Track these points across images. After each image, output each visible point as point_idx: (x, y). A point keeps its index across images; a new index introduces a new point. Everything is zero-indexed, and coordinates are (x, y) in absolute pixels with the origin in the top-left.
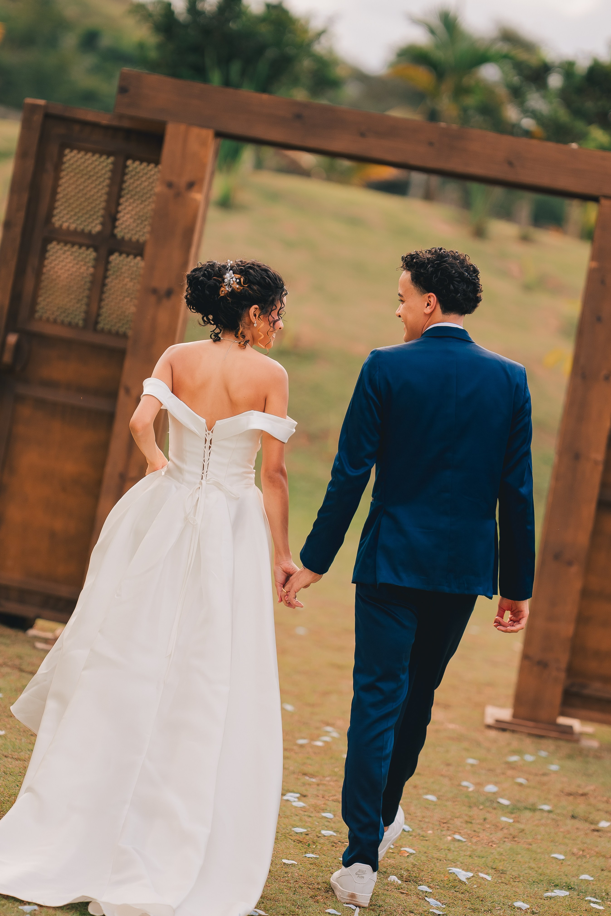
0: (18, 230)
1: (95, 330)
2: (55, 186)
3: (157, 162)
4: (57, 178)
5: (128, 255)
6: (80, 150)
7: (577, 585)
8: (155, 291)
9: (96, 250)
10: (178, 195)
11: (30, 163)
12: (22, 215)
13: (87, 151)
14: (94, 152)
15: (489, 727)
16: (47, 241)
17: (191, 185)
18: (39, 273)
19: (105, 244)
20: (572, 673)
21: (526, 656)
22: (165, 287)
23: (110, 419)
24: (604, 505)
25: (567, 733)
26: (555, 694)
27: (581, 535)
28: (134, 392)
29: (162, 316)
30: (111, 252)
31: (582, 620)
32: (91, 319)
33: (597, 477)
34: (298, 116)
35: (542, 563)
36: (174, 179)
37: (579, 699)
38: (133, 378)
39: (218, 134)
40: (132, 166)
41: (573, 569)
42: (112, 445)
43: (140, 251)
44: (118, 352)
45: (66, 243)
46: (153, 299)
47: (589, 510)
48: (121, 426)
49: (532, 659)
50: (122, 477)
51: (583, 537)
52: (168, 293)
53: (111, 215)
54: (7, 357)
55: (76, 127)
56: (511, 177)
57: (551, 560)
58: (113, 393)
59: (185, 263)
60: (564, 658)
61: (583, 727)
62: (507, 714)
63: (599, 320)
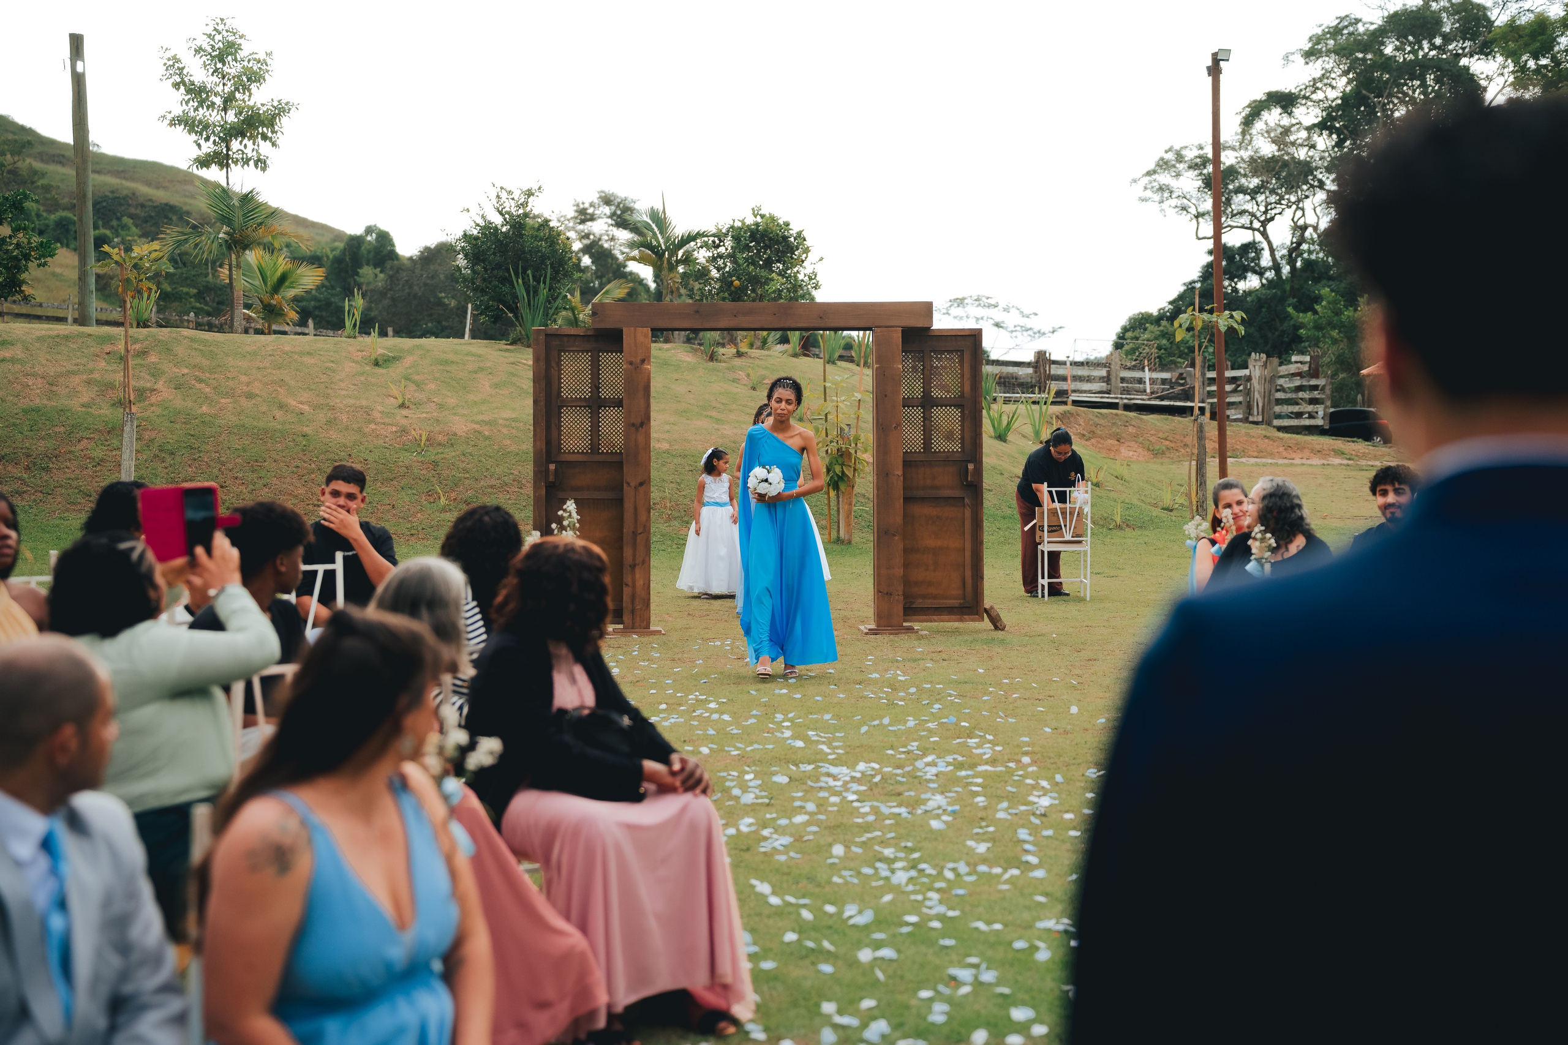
0: (543, 403)
1: (599, 453)
2: (560, 374)
3: (621, 352)
4: (560, 370)
5: (610, 408)
6: (569, 351)
7: (901, 546)
8: (633, 425)
9: (590, 407)
10: (636, 368)
11: (542, 364)
12: (543, 395)
13: (573, 351)
14: (578, 352)
15: (866, 634)
16: (562, 407)
17: (643, 361)
18: (559, 427)
19: (595, 404)
20: (906, 596)
21: (879, 591)
22: (639, 421)
23: (620, 502)
24: (907, 500)
25: (910, 629)
26: (899, 609)
27: (897, 518)
28: (633, 484)
29: (641, 438)
30: (600, 408)
31: (906, 566)
32: (594, 447)
33: (901, 485)
34: (697, 312)
35: (879, 537)
36: (633, 360)
37: (911, 610)
38: (630, 476)
39: (652, 330)
40: (603, 356)
41: (897, 538)
42: (625, 517)
43: (618, 403)
44: (616, 464)
45: (571, 407)
46: (633, 429)
47: (899, 503)
48: (628, 505)
49: (882, 592)
50: (635, 534)
51: (899, 519)
52: (642, 424)
53: (595, 386)
54: (551, 478)
55: (566, 339)
56: (823, 325)
57: (883, 535)
58: (618, 487)
59: (648, 406)
60: (900, 589)
61: (917, 626)
62: (873, 626)
63: (886, 396)
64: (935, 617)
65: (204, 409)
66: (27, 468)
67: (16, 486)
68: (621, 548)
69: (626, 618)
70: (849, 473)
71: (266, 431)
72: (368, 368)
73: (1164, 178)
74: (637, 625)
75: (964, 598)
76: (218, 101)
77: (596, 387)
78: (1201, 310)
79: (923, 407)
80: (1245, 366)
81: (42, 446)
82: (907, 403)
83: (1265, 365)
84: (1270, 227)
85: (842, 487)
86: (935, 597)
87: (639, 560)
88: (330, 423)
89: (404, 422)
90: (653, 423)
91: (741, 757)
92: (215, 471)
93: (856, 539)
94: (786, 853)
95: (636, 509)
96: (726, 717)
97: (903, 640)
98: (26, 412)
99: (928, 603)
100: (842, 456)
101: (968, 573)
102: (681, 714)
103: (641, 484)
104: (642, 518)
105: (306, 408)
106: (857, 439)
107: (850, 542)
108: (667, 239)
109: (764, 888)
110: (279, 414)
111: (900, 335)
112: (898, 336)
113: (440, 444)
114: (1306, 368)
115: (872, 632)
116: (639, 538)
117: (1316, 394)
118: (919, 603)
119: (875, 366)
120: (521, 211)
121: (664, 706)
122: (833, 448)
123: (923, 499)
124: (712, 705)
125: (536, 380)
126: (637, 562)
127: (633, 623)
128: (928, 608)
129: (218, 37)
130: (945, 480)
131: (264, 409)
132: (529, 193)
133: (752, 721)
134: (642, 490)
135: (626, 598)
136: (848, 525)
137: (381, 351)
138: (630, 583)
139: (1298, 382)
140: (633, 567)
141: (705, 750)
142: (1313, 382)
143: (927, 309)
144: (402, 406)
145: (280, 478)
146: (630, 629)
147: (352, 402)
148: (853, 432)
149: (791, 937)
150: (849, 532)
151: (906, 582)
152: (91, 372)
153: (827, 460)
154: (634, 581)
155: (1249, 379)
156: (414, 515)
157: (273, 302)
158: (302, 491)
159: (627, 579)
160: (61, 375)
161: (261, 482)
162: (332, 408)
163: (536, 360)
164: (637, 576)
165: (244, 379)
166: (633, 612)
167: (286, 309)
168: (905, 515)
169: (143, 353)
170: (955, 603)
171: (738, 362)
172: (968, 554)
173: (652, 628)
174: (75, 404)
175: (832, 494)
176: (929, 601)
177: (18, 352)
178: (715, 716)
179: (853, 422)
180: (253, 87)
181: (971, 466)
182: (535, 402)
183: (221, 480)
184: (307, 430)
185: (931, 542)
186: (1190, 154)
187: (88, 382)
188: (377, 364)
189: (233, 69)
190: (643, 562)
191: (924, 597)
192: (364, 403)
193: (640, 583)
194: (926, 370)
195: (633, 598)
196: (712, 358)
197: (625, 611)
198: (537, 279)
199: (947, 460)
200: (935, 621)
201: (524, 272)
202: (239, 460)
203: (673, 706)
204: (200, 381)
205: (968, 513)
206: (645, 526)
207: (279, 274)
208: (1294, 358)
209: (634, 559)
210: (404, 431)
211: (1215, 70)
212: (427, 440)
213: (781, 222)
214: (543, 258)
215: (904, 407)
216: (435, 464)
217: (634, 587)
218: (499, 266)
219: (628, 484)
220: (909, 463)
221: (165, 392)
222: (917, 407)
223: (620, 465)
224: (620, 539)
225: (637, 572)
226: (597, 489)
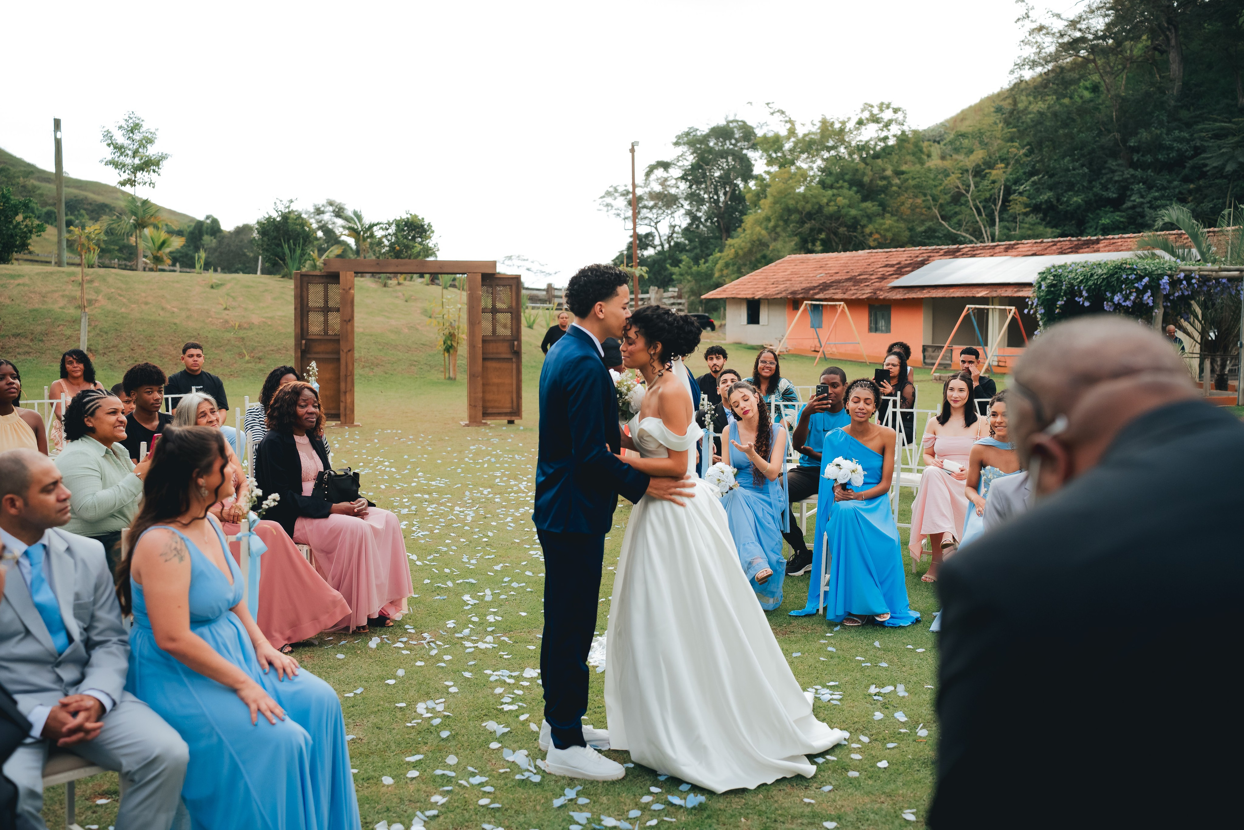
0: (299, 310)
1: (328, 335)
2: (308, 296)
3: (339, 284)
4: (308, 294)
5: (333, 312)
6: (313, 283)
7: (481, 382)
8: (345, 320)
9: (323, 312)
10: (347, 291)
11: (299, 290)
12: (299, 305)
13: (315, 283)
14: (317, 284)
15: (464, 426)
16: (308, 312)
17: (350, 287)
18: (307, 321)
19: (326, 310)
20: (484, 407)
21: (470, 405)
22: (348, 319)
23: (338, 360)
24: (484, 359)
25: (485, 424)
26: (480, 414)
27: (479, 368)
28: (345, 351)
29: (349, 328)
30: (328, 312)
31: (484, 392)
32: (326, 333)
33: (481, 352)
34: (378, 264)
35: (470, 377)
36: (345, 287)
37: (485, 414)
38: (344, 346)
39: (355, 272)
40: (330, 286)
41: (479, 378)
42: (341, 368)
43: (338, 310)
44: (336, 340)
45: (313, 311)
46: (345, 323)
47: (480, 361)
48: (343, 361)
49: (472, 405)
50: (346, 376)
51: (480, 369)
52: (349, 321)
54: (303, 347)
55: (310, 277)
56: (440, 271)
57: (472, 377)
58: (338, 353)
59: (353, 311)
60: (480, 404)
61: (489, 422)
62: (467, 422)
63: (473, 307)
65: (123, 310)
66: (32, 340)
67: (26, 349)
68: (339, 383)
69: (342, 418)
70: (455, 344)
71: (155, 321)
72: (208, 289)
73: (609, 200)
74: (346, 422)
75: (512, 408)
76: (130, 153)
77: (326, 301)
78: (627, 266)
79: (492, 313)
80: (647, 292)
81: (39, 329)
82: (484, 311)
83: (657, 293)
84: (658, 225)
85: (451, 351)
86: (498, 408)
87: (348, 389)
88: (189, 317)
89: (227, 317)
90: (355, 318)
91: (401, 490)
92: (129, 342)
93: (459, 377)
94: (424, 539)
95: (346, 363)
96: (393, 469)
97: (483, 429)
98: (30, 311)
99: (495, 411)
100: (452, 336)
101: (514, 396)
102: (371, 468)
103: (349, 350)
104: (350, 368)
105: (175, 310)
106: (459, 328)
107: (455, 379)
108: (362, 226)
109: (414, 557)
110: (162, 313)
112: (479, 277)
113: (245, 329)
114: (676, 294)
115: (467, 425)
116: (349, 379)
117: (681, 307)
118: (490, 411)
119: (468, 290)
120: (287, 210)
121: (361, 464)
122: (447, 332)
123: (492, 359)
124: (386, 463)
125: (296, 298)
128: (493, 413)
129: (131, 121)
130: (503, 350)
131: (154, 310)
132: (291, 201)
133: (407, 471)
134: (350, 353)
135: (342, 409)
136: (454, 370)
137: (215, 281)
138: (344, 401)
139: (672, 301)
140: (345, 393)
141: (383, 487)
142: (679, 301)
143: (494, 264)
144: (226, 309)
145: (163, 345)
146: (344, 424)
147: (200, 307)
148: (457, 324)
149: (427, 581)
150: (455, 374)
151: (484, 401)
152: (64, 291)
153: (444, 338)
154: (346, 400)
155: (649, 299)
156: (232, 365)
157: (158, 255)
158: (174, 352)
159: (342, 399)
160: (49, 292)
161: (153, 348)
162: (189, 310)
163: (296, 287)
164: (348, 397)
165: (143, 295)
166: (345, 415)
167: (165, 258)
168: (483, 367)
169: (91, 281)
170: (508, 410)
171: (398, 288)
172: (514, 386)
173: (355, 423)
174: (56, 307)
175: (447, 355)
177: (26, 280)
178: (388, 469)
179: (457, 319)
180: (149, 146)
181: (516, 343)
182: (295, 309)
183: (132, 346)
184: (177, 321)
185: (496, 380)
186: (621, 189)
187: (63, 296)
188: (212, 287)
189: (137, 136)
190: (351, 390)
191: (492, 407)
192: (206, 307)
193: (349, 401)
194: (493, 294)
195: (345, 409)
196: (385, 285)
197: (340, 415)
198: (295, 245)
199: (504, 339)
200: (498, 419)
201: (289, 241)
202: (142, 337)
203: (367, 464)
204: (121, 295)
205: (514, 366)
206: (351, 372)
207: (161, 240)
208: (670, 289)
209: (346, 389)
210: (227, 322)
211: (632, 151)
212: (239, 326)
213: (420, 218)
214: (298, 234)
215: (483, 313)
216: (243, 339)
217: (346, 402)
218: (275, 238)
219: (343, 350)
220: (484, 341)
221: (102, 301)
222: (489, 313)
223: (338, 341)
224: (339, 378)
225: (348, 395)
226: (327, 353)
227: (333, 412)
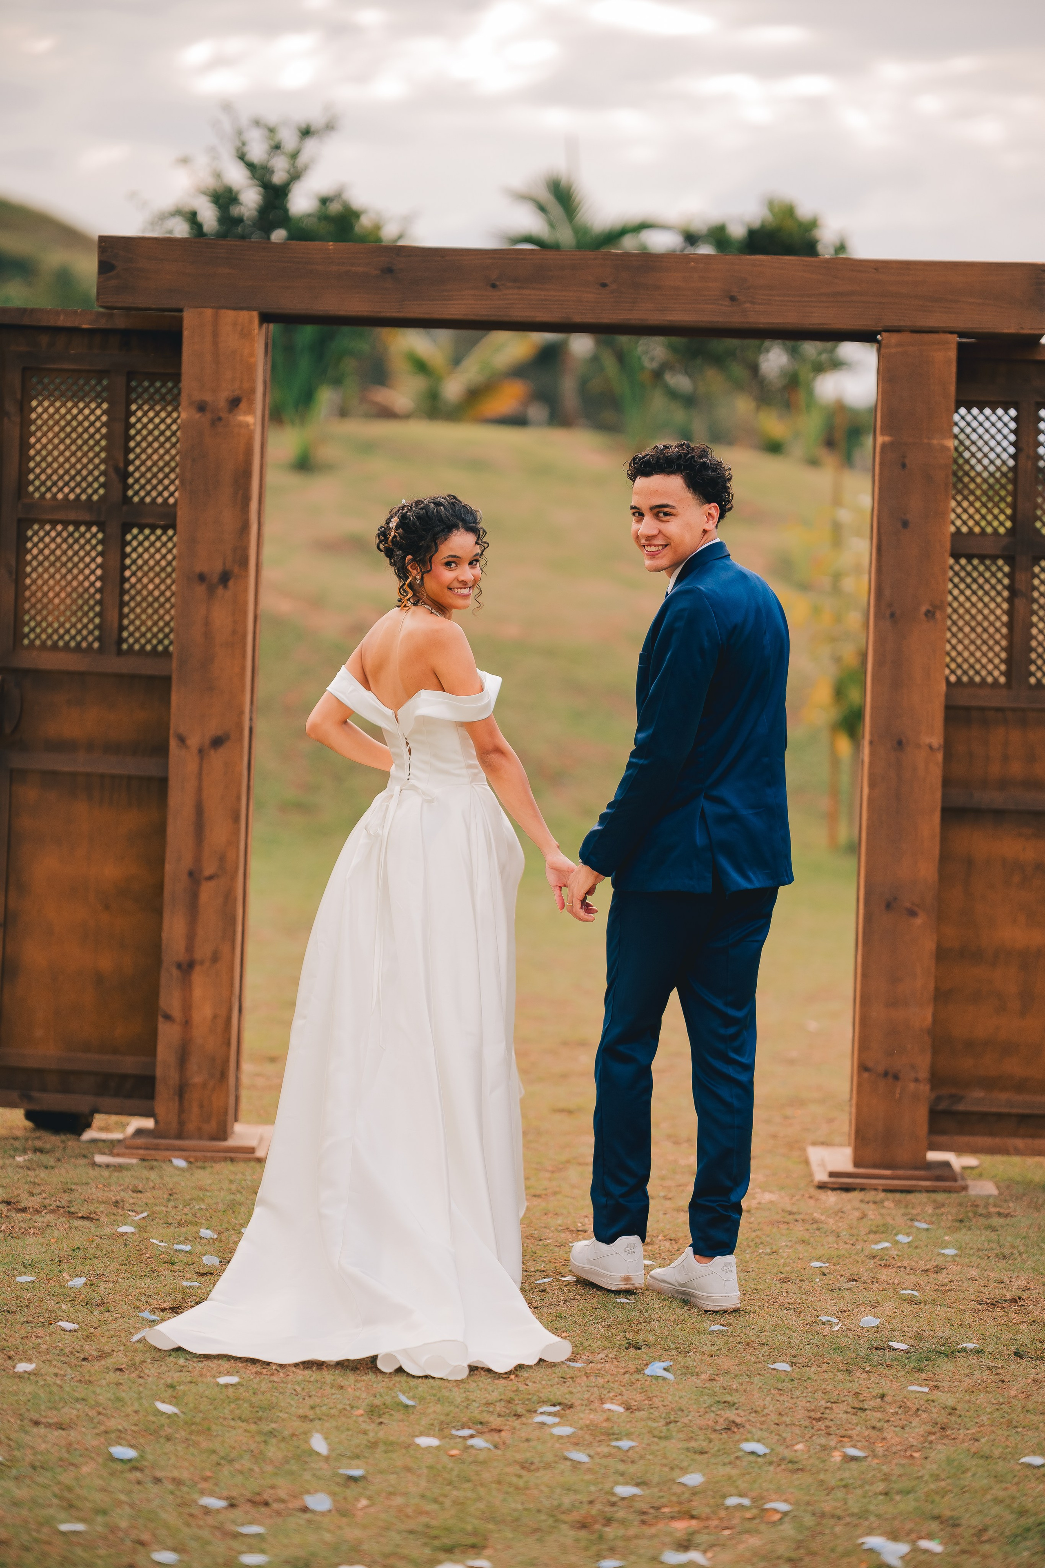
1: (120, 652)
2: (26, 434)
4: (26, 423)
5: (153, 529)
6: (54, 373)
7: (929, 945)
8: (202, 578)
9: (102, 527)
10: (217, 421)
13: (63, 373)
14: (76, 374)
15: (822, 1186)
16: (24, 523)
17: (235, 403)
19: (115, 516)
20: (936, 1079)
21: (863, 1067)
22: (217, 569)
23: (160, 788)
24: (954, 814)
25: (945, 1178)
26: (917, 1118)
27: (921, 865)
28: (194, 741)
29: (221, 616)
30: (126, 528)
31: (946, 996)
32: (111, 636)
33: (936, 772)
34: (389, 271)
35: (869, 918)
36: (207, 397)
37: (949, 1121)
38: (191, 716)
39: (266, 318)
41: (918, 921)
42: (170, 830)
43: (174, 519)
44: (155, 681)
45: (54, 523)
46: (201, 590)
47: (930, 823)
48: (180, 797)
49: (875, 1068)
50: (194, 877)
51: (928, 869)
52: (225, 578)
53: (117, 469)
55: (44, 340)
56: (736, 320)
57: (881, 911)
59: (245, 527)
60: (923, 1063)
61: (961, 1165)
62: (846, 1165)
63: (905, 524)
64: (1019, 1143)
68: (157, 915)
69: (164, 1106)
74: (191, 1127)
77: (119, 471)
79: (1010, 560)
82: (966, 547)
86: (1020, 1086)
87: (203, 951)
95: (199, 811)
99: (1001, 1101)
103: (217, 742)
104: (218, 833)
111: (953, 354)
112: (946, 355)
115: (842, 1181)
116: (207, 891)
118: (977, 1099)
119: (880, 440)
123: (999, 814)
126: (198, 955)
127: (181, 1124)
128: (1000, 1116)
134: (217, 758)
135: (165, 1053)
138: (176, 1011)
140: (187, 967)
143: (1031, 283)
146: (172, 1135)
151: (941, 1045)
154: (187, 1007)
159: (172, 998)
164: (198, 993)
166: (181, 1091)
168: (945, 857)
176: (1004, 1096)
185: (1016, 934)
190: (215, 958)
191: (990, 1083)
193: (205, 1010)
194: (1022, 456)
195: (182, 1054)
197: (160, 1087)
200: (1018, 1152)
206: (222, 859)
209: (190, 947)
215: (956, 556)
217: (187, 1023)
219: (182, 740)
222: (994, 558)
223: (166, 681)
224: (159, 888)
225: (198, 978)
226: (113, 748)
227: (129, 1064)
